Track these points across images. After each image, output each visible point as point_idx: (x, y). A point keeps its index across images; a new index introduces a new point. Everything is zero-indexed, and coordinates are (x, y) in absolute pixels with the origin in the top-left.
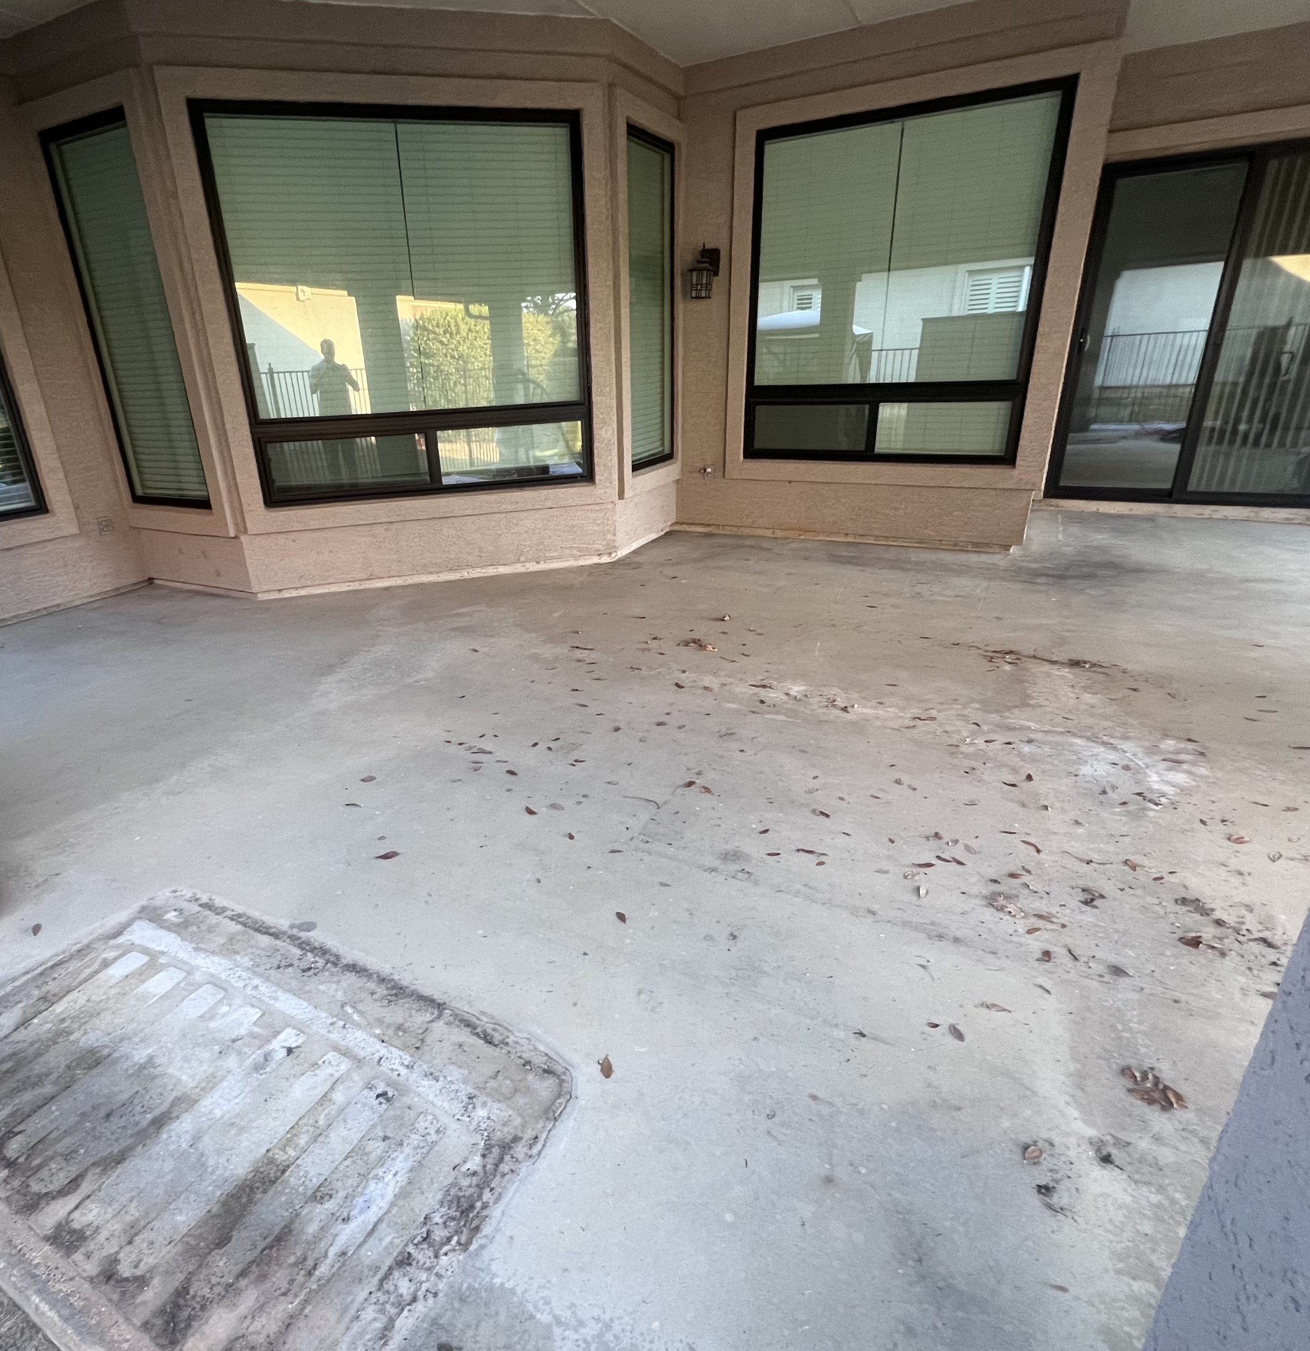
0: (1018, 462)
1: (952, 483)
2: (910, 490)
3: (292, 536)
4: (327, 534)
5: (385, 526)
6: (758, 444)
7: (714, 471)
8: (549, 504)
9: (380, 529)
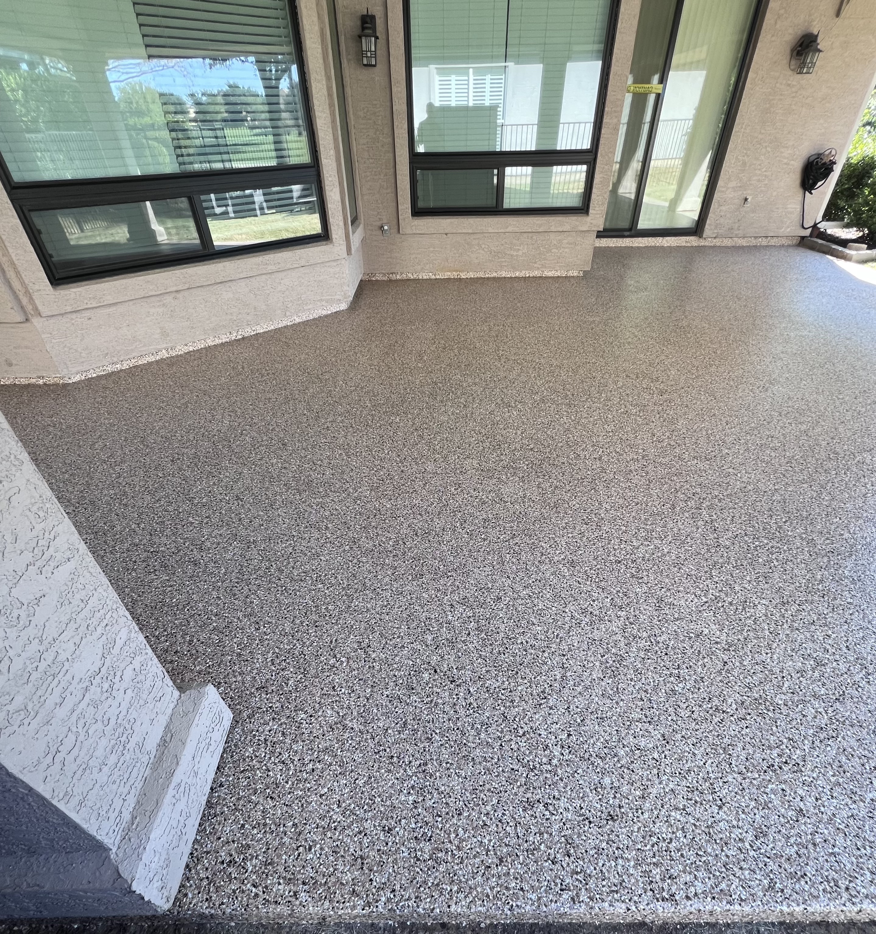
0: (591, 211)
1: (553, 229)
2: (525, 235)
3: (87, 314)
4: (121, 309)
5: (173, 295)
6: (421, 204)
7: (390, 228)
8: (303, 263)
9: (168, 299)
